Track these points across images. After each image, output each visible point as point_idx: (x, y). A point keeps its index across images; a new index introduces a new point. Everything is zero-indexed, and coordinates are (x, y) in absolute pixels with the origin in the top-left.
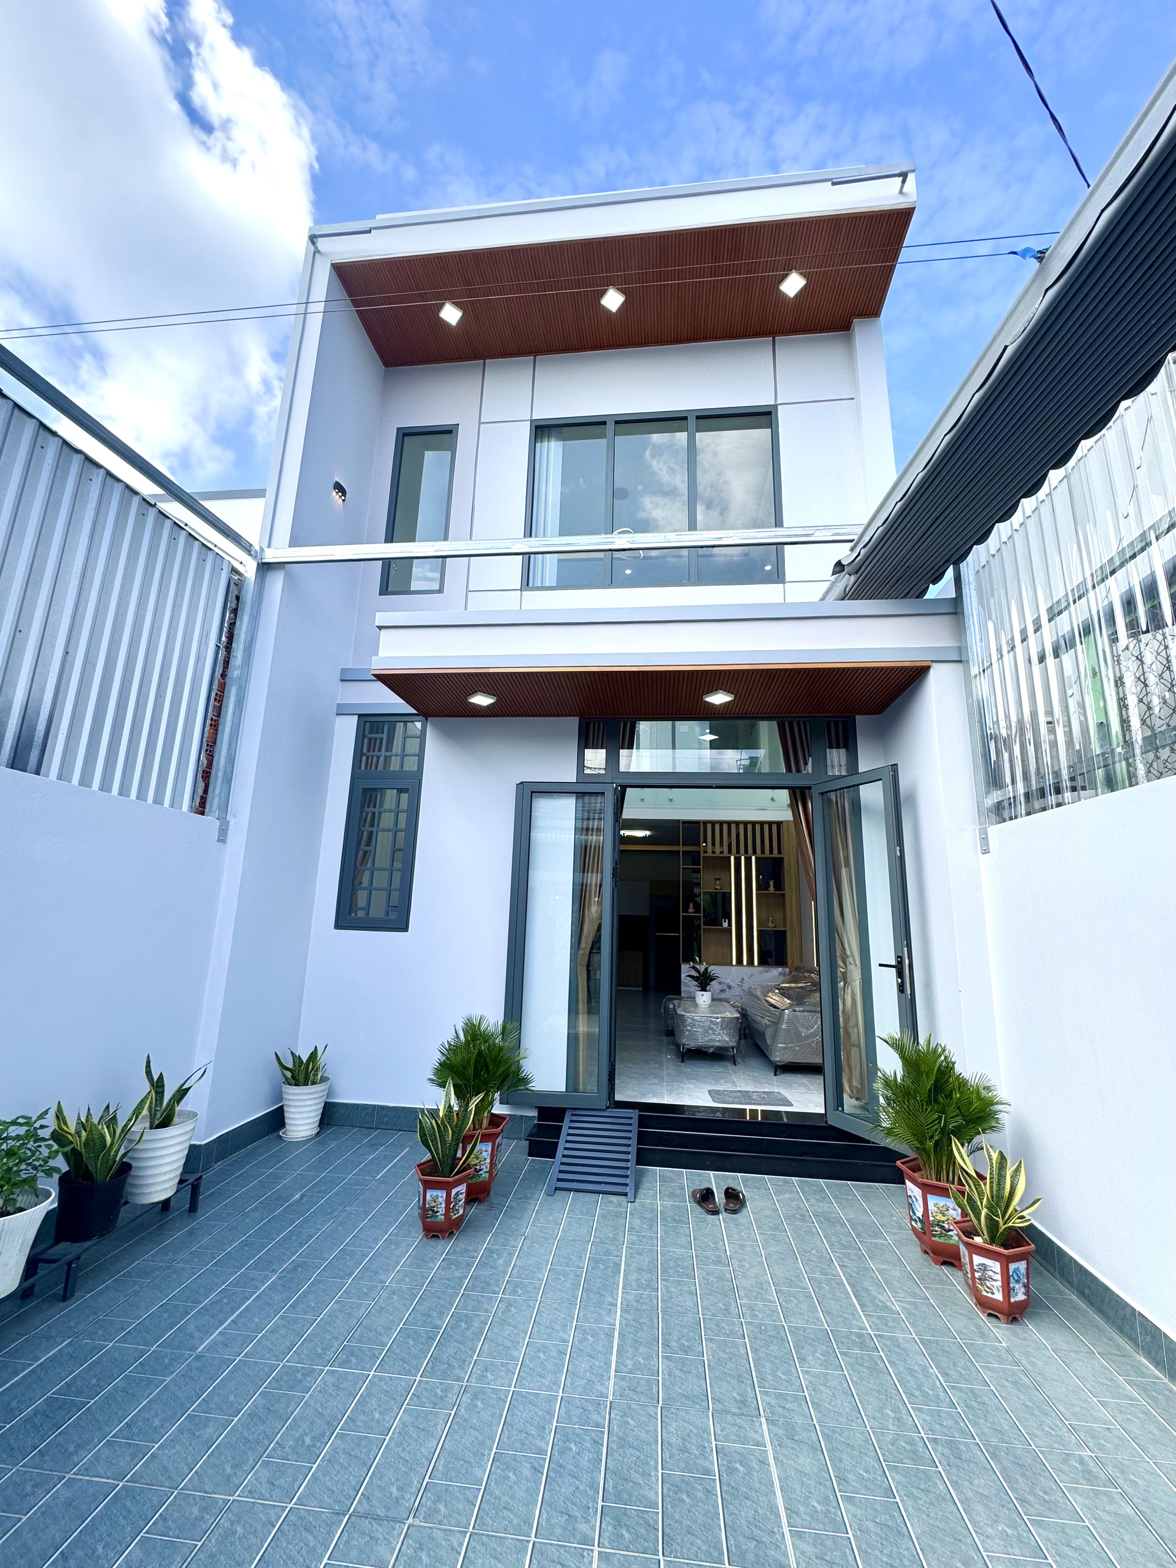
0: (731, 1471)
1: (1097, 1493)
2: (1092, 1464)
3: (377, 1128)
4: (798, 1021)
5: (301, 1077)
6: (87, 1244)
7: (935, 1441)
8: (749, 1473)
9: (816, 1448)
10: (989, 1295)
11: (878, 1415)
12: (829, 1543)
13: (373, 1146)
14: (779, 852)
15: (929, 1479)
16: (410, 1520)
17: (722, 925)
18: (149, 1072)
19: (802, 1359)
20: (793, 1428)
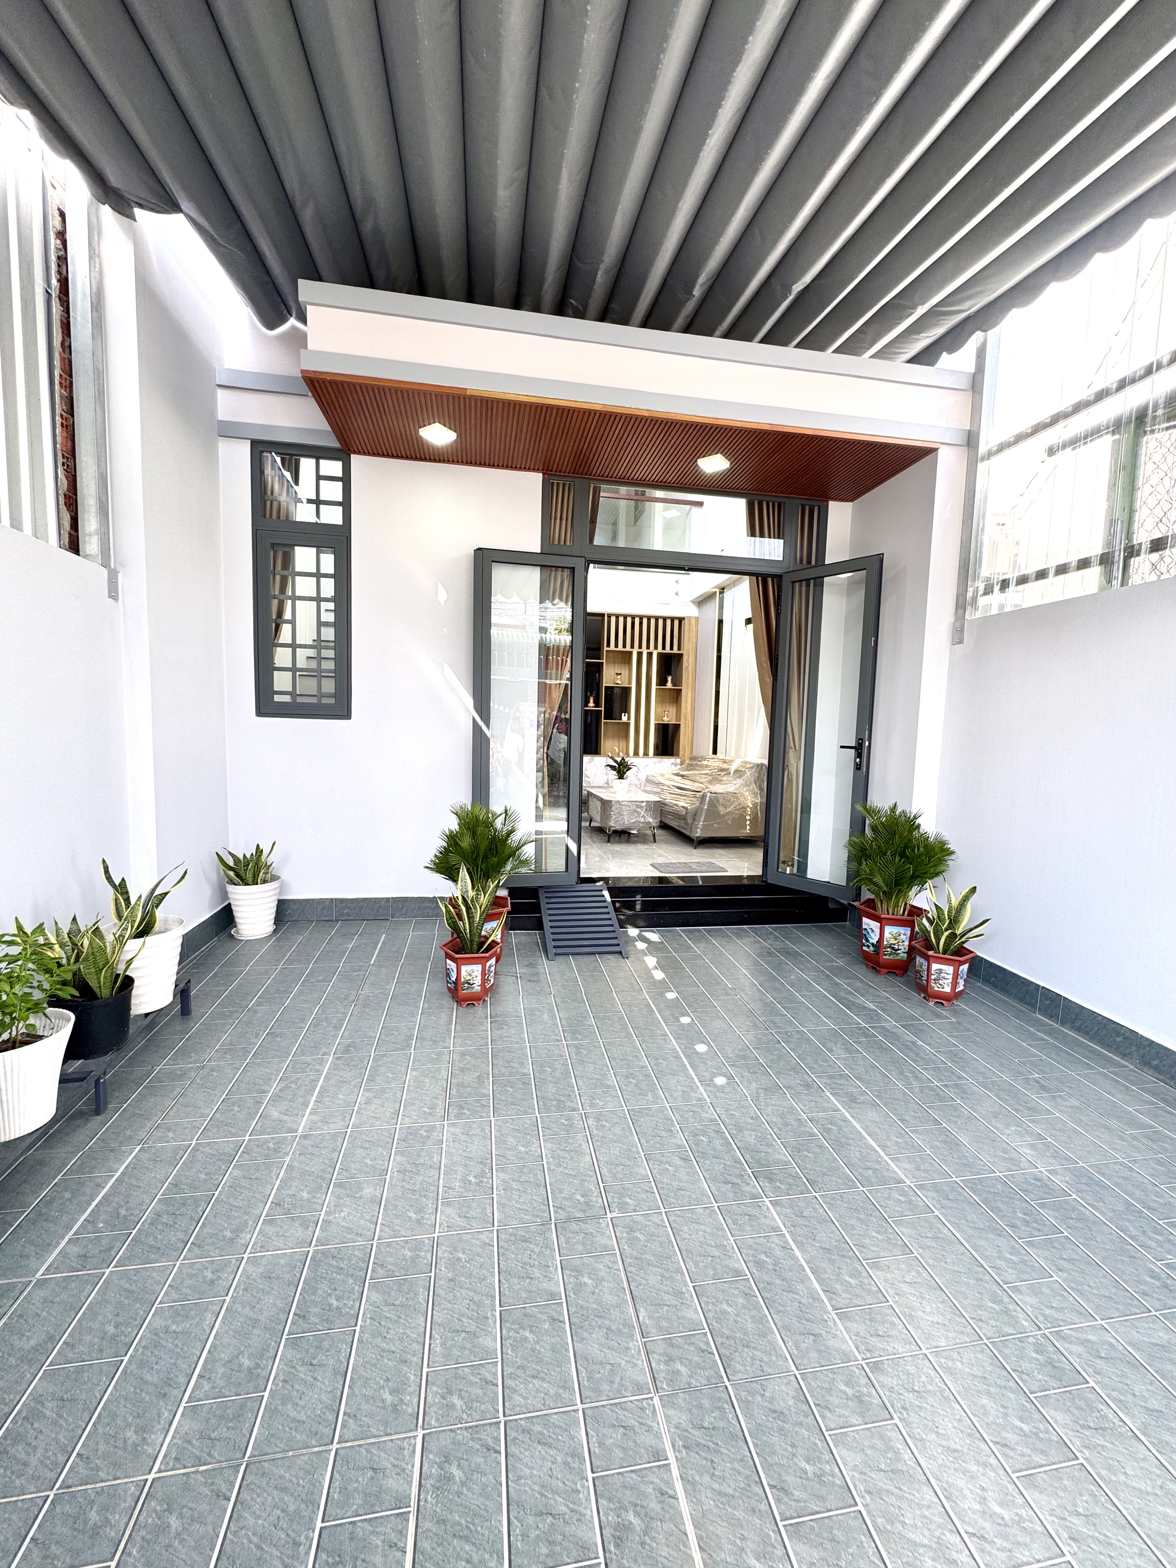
0: (828, 1131)
1: (1053, 1097)
2: (1043, 1082)
3: (337, 921)
4: (718, 802)
5: (249, 876)
6: (107, 1058)
7: (946, 1086)
8: (840, 1129)
9: (875, 1105)
10: (941, 990)
11: (902, 1077)
12: (918, 1160)
13: (348, 936)
14: (679, 649)
15: (956, 1109)
16: (609, 1215)
17: (621, 719)
18: (109, 878)
19: (830, 1051)
20: (852, 1096)
